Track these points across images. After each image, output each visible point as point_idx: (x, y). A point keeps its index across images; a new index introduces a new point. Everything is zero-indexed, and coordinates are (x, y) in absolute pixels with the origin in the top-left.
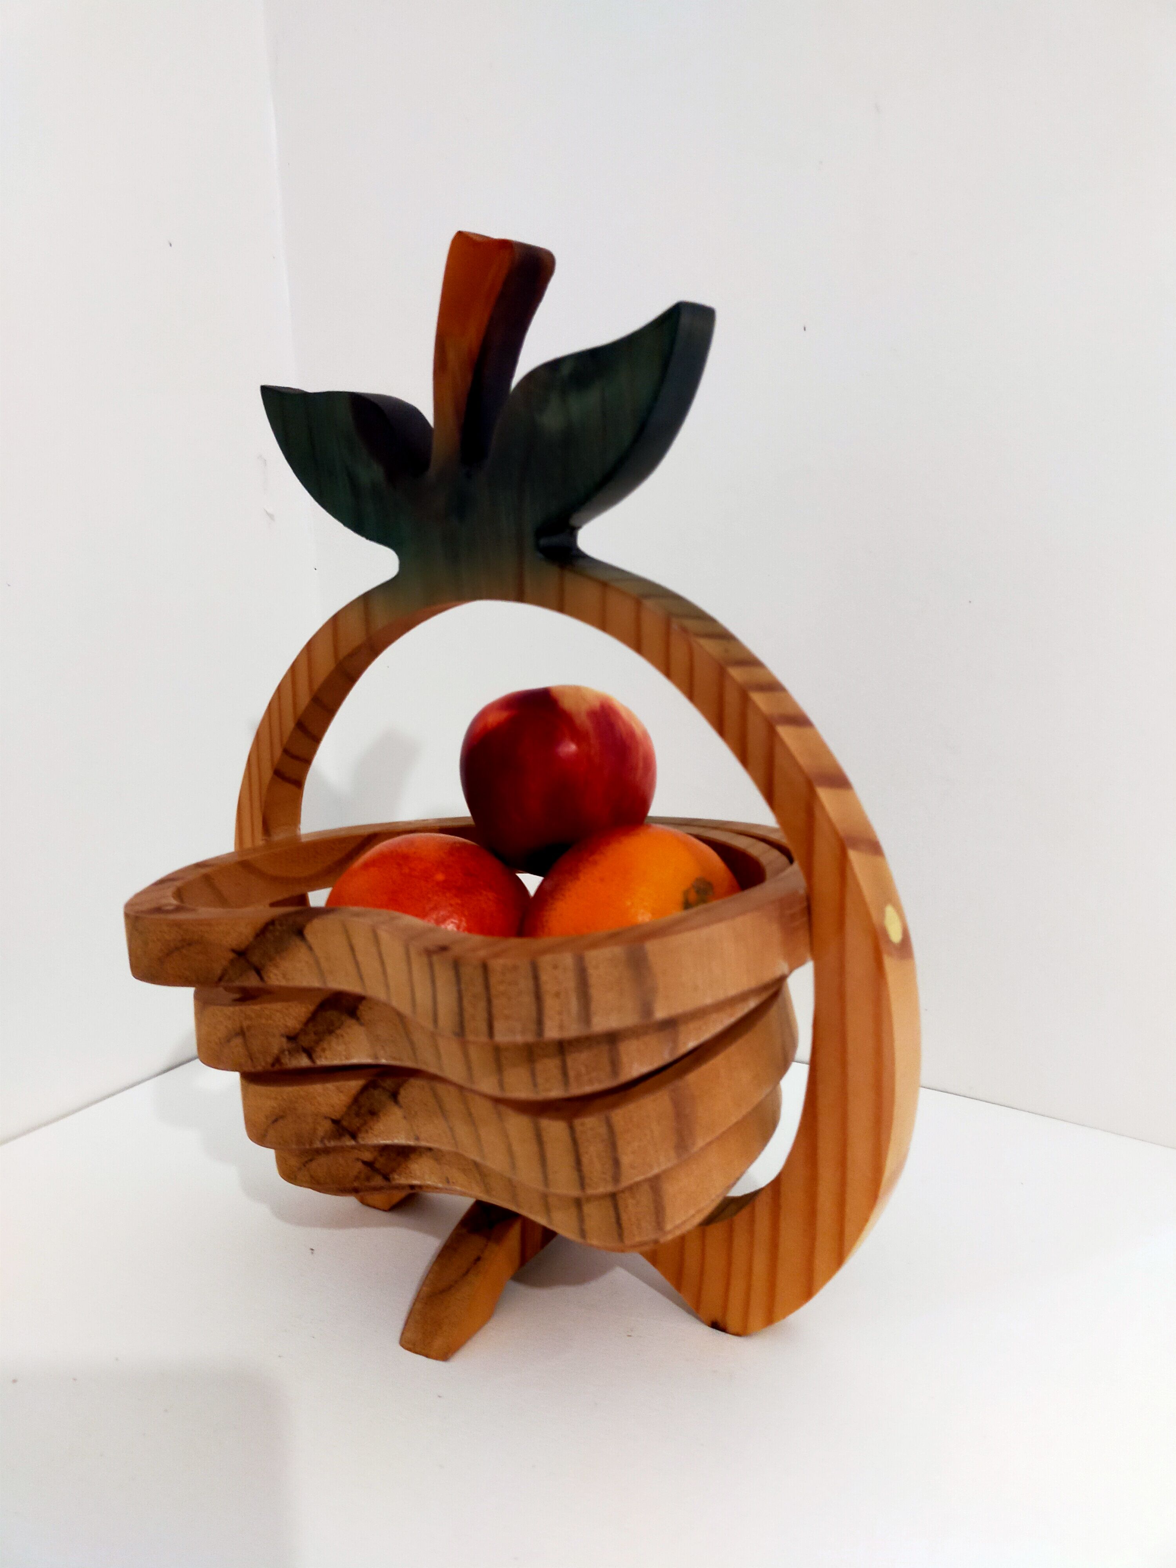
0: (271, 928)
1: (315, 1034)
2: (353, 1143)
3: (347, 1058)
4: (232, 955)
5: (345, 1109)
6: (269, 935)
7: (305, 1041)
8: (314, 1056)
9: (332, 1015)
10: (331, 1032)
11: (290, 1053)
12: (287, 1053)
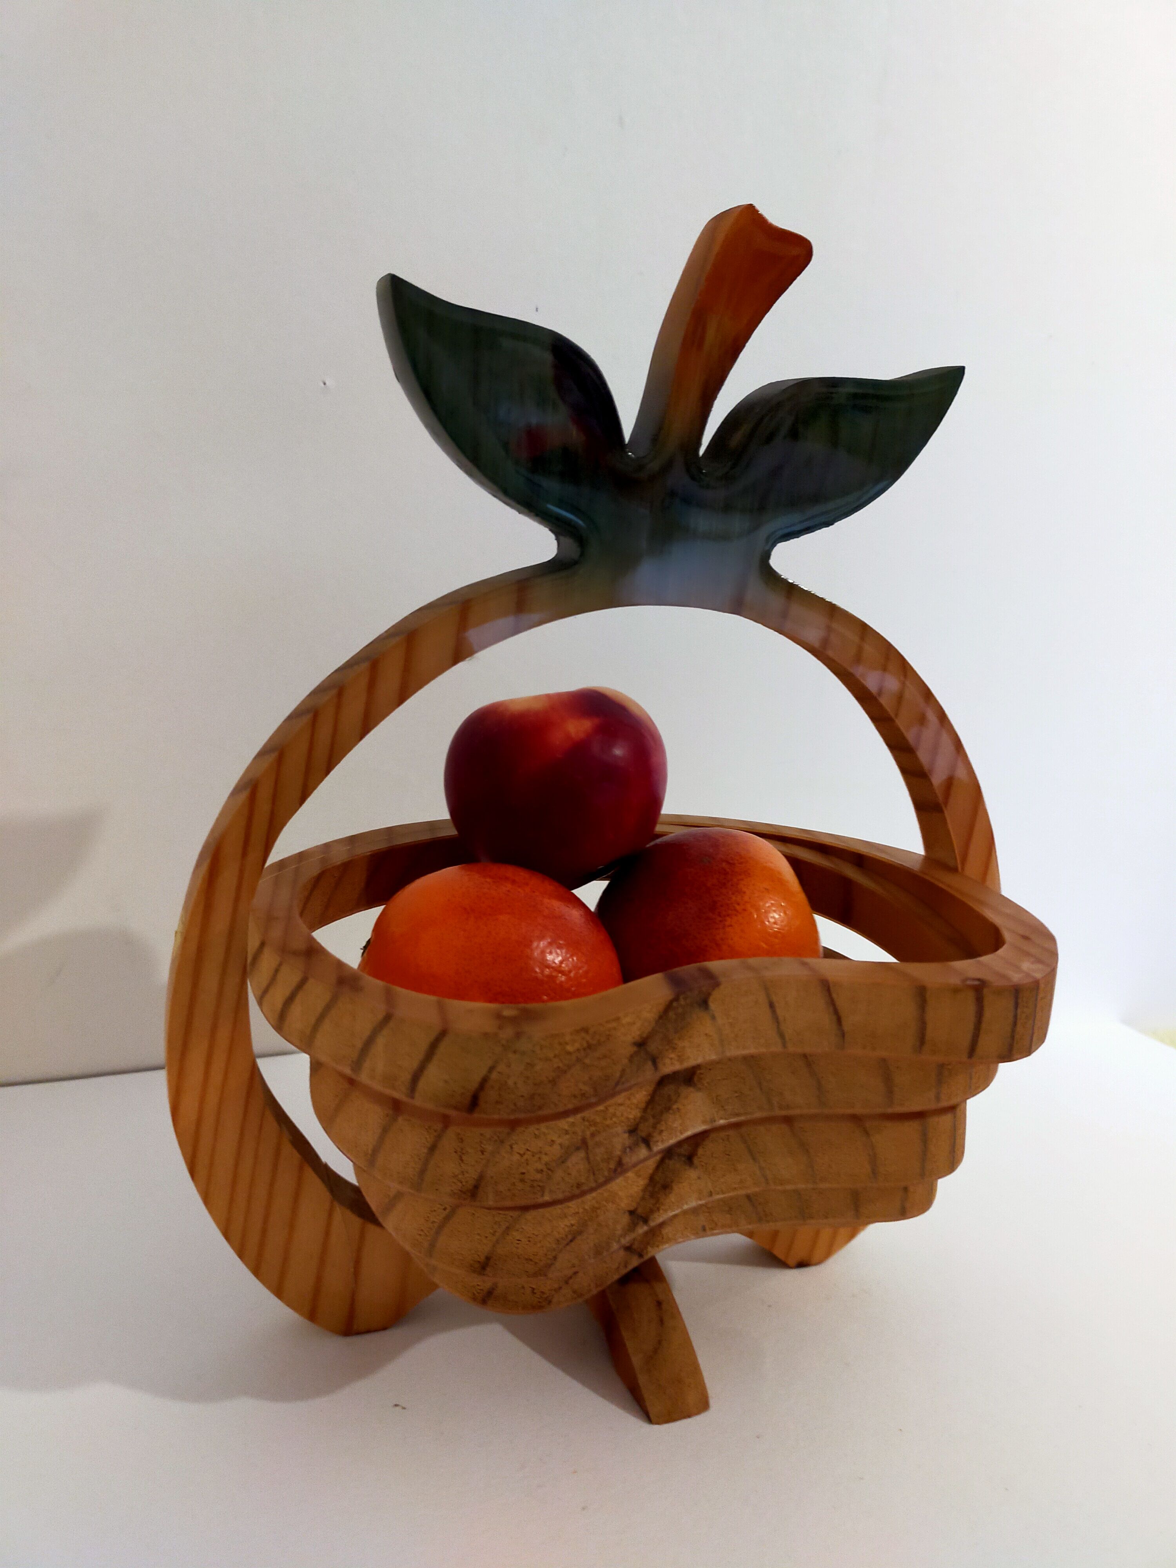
0: (675, 1004)
1: (654, 1117)
2: (645, 1228)
3: (681, 1133)
4: (635, 1049)
5: (641, 1194)
6: (671, 1014)
7: (643, 1131)
8: (651, 1143)
9: (669, 1089)
10: (668, 1109)
11: (630, 1148)
12: (628, 1150)
